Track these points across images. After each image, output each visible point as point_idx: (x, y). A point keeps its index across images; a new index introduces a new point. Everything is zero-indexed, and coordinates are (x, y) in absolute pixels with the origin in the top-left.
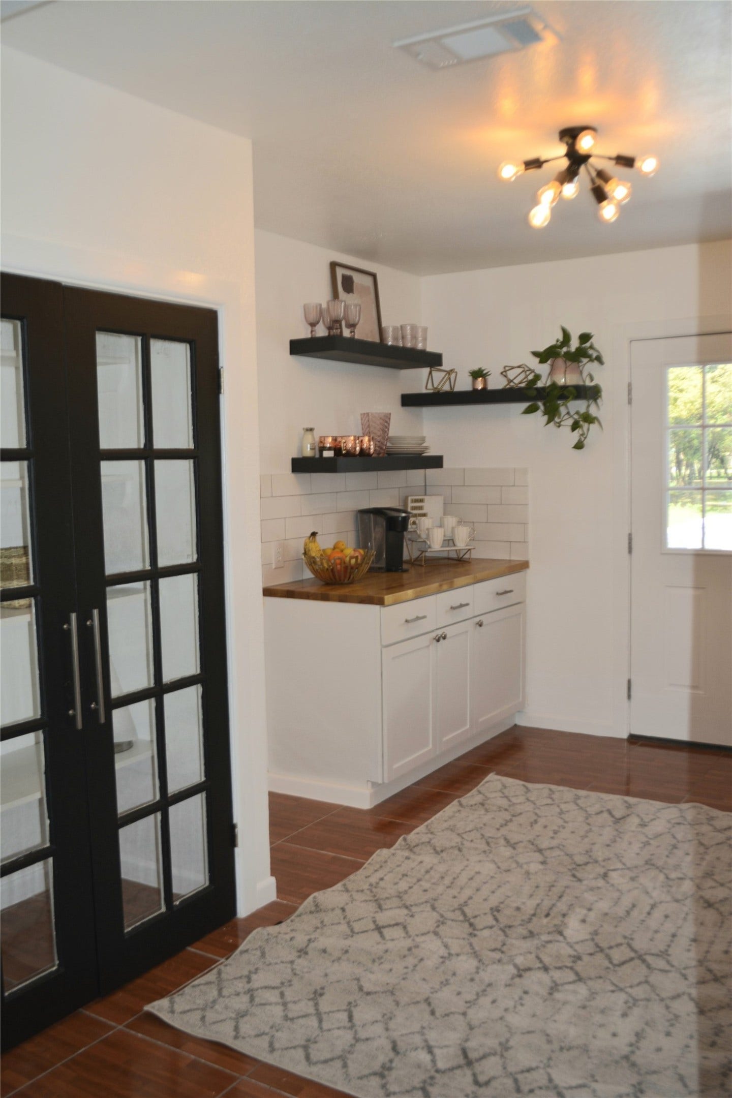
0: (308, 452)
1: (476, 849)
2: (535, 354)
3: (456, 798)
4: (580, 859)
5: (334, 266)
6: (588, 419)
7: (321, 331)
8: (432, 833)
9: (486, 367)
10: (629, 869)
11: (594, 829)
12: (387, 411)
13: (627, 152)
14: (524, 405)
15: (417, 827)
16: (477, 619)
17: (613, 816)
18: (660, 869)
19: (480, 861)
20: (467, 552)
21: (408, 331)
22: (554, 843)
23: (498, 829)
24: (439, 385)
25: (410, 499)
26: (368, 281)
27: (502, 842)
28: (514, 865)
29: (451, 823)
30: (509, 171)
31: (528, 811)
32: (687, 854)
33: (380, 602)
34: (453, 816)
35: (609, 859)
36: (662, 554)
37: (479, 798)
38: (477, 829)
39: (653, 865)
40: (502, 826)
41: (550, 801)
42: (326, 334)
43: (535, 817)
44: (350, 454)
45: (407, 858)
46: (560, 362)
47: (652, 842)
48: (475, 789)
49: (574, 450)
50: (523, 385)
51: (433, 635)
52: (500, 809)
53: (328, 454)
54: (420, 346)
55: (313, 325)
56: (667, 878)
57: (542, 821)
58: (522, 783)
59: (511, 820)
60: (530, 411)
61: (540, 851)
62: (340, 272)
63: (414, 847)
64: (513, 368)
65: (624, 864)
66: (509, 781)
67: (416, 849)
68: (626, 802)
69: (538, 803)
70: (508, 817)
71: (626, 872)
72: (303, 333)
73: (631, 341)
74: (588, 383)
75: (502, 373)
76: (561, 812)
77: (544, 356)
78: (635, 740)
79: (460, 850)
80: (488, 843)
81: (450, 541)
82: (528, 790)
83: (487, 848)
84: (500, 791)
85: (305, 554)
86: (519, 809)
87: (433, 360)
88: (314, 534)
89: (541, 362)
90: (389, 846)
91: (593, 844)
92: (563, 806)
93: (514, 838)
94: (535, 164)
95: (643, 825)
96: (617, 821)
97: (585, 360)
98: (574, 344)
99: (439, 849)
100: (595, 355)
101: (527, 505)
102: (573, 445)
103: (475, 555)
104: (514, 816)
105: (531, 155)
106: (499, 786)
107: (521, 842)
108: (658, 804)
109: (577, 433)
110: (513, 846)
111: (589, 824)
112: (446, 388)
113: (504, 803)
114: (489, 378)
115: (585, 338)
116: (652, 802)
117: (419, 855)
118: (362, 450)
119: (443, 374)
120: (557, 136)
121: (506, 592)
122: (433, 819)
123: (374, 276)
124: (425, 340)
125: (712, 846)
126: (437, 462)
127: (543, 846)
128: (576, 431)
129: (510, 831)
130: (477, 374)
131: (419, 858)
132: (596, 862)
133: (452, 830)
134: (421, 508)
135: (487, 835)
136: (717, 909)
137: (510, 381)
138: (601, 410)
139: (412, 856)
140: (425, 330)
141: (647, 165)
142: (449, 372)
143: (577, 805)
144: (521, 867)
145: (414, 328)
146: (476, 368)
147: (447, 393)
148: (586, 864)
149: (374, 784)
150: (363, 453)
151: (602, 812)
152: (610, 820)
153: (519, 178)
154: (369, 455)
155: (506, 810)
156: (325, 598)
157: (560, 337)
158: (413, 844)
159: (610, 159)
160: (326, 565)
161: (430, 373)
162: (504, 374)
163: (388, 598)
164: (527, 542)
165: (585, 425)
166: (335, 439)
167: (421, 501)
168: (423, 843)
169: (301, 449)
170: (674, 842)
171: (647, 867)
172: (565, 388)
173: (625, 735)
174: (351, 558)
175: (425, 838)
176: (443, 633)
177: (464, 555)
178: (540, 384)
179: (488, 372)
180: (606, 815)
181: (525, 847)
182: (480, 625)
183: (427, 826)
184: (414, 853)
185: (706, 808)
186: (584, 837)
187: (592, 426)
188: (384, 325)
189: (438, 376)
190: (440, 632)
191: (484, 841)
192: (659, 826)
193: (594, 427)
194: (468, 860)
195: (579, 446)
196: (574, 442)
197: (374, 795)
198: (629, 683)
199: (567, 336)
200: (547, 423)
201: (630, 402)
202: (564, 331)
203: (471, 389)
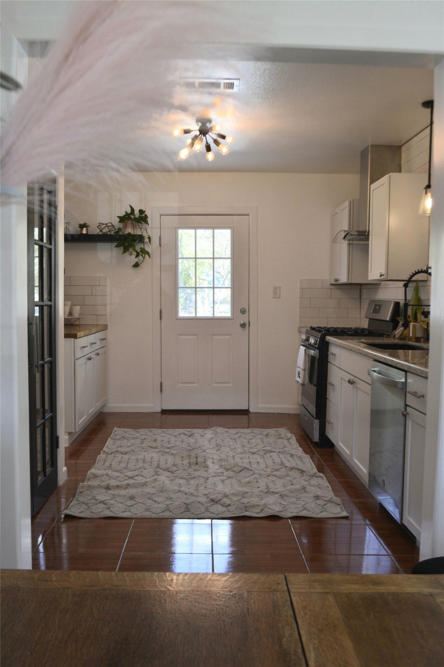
2: (117, 217)
3: (108, 437)
6: (145, 252)
9: (88, 223)
10: (211, 448)
11: (184, 439)
16: (96, 352)
17: (187, 435)
20: (78, 319)
27: (149, 448)
29: (117, 445)
31: (147, 438)
33: (75, 336)
34: (114, 443)
36: (177, 319)
37: (118, 436)
38: (132, 445)
40: (141, 443)
41: (153, 434)
43: (154, 439)
45: (114, 457)
46: (129, 223)
47: (211, 440)
48: (113, 434)
49: (132, 267)
50: (109, 233)
52: (133, 438)
57: (158, 439)
60: (118, 246)
64: (103, 224)
65: (208, 447)
66: (125, 430)
67: (113, 454)
68: (186, 430)
69: (149, 435)
70: (141, 440)
73: (161, 215)
75: (98, 226)
76: (163, 437)
77: (122, 219)
78: (165, 412)
79: (134, 452)
80: (143, 448)
82: (138, 432)
84: (126, 433)
89: (120, 222)
90: (99, 454)
91: (189, 443)
92: (160, 434)
93: (153, 446)
95: (202, 436)
96: (190, 436)
97: (143, 222)
98: (137, 212)
99: (124, 453)
101: (106, 296)
102: (132, 266)
104: (143, 440)
106: (123, 432)
107: (157, 446)
108: (201, 430)
109: (137, 260)
110: (155, 448)
111: (178, 438)
113: (132, 436)
114: (90, 228)
115: (142, 212)
116: (197, 429)
117: (117, 455)
121: (103, 339)
122: (106, 444)
125: (237, 438)
128: (137, 258)
129: (147, 444)
130: (82, 226)
131: (119, 456)
132: (197, 448)
133: (121, 446)
135: (140, 446)
136: (258, 454)
137: (101, 231)
138: (150, 248)
143: (166, 433)
146: (82, 223)
149: (70, 433)
151: (180, 434)
155: (136, 438)
157: (129, 211)
158: (110, 453)
164: (107, 315)
165: (143, 255)
168: (114, 452)
171: (219, 447)
173: (159, 410)
176: (90, 356)
177: (74, 322)
178: (121, 233)
179: (88, 226)
180: (183, 435)
183: (107, 447)
185: (222, 428)
187: (146, 256)
191: (140, 448)
192: (209, 436)
195: (136, 265)
196: (133, 263)
197: (70, 439)
198: (161, 383)
199: (133, 210)
200: (123, 253)
201: (160, 246)
202: (131, 207)
203: (79, 233)
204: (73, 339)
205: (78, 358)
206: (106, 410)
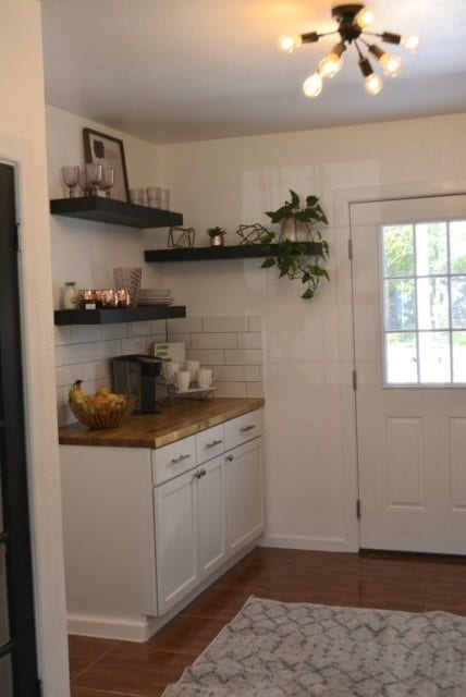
0: (70, 306)
1: (258, 675)
2: (269, 214)
3: (224, 624)
4: (357, 675)
5: (86, 132)
6: (319, 272)
7: (78, 193)
8: (212, 662)
9: (222, 225)
10: (401, 681)
11: (359, 644)
12: (137, 266)
13: (393, 30)
14: (262, 260)
15: (196, 657)
16: (227, 455)
17: (372, 630)
18: (430, 679)
19: (267, 688)
20: (210, 393)
21: (153, 195)
22: (328, 661)
23: (272, 652)
24: (179, 241)
25: (156, 346)
26: (114, 147)
27: (280, 666)
28: (298, 688)
29: (228, 649)
30: (289, 43)
31: (294, 632)
32: (448, 661)
33: (152, 446)
34: (226, 643)
35: (382, 674)
37: (245, 623)
38: (253, 654)
39: (423, 676)
40: (274, 648)
41: (310, 620)
42: (83, 195)
43: (303, 637)
44: (109, 306)
45: (198, 691)
46: (290, 221)
47: (413, 652)
48: (239, 614)
49: (303, 299)
50: (259, 242)
51: (194, 472)
52: (268, 631)
53: (90, 307)
54: (163, 208)
55: (71, 186)
56: (440, 687)
57: (311, 640)
58: (279, 603)
59: (281, 642)
60: (266, 265)
61: (317, 671)
62: (92, 138)
63: (201, 677)
64: (248, 227)
65: (396, 677)
66: (268, 602)
67: (202, 681)
68: (377, 614)
69: (301, 623)
70: (278, 639)
71: (402, 685)
72: (62, 194)
73: (350, 204)
74: (317, 240)
75: (238, 232)
76: (324, 630)
77: (276, 217)
78: (365, 553)
79: (244, 677)
80: (268, 668)
81: (194, 383)
82: (288, 611)
83: (268, 673)
84: (263, 613)
85: (70, 400)
86: (285, 630)
87: (174, 220)
88: (78, 382)
89: (273, 222)
90: (175, 679)
91: (363, 659)
92: (324, 623)
93: (292, 660)
94: (311, 37)
95: (400, 636)
96: (376, 634)
97: (313, 220)
98: (303, 205)
99: (224, 678)
100: (321, 215)
101: (261, 349)
102: (302, 296)
103: (217, 395)
104: (283, 637)
105: (309, 30)
106: (261, 609)
107: (298, 663)
108: (407, 615)
109: (306, 285)
110: (292, 668)
111: (352, 639)
112: (186, 245)
113: (270, 624)
114: (225, 236)
115: (312, 200)
116: (400, 612)
117: (207, 686)
118: (119, 302)
119: (181, 233)
120: (330, 14)
121: (249, 428)
122: (209, 647)
123: (120, 143)
124: (167, 201)
126: (180, 312)
127: (319, 666)
128: (307, 283)
129: (284, 653)
130: (214, 232)
131: (210, 689)
132: (372, 677)
133: (231, 657)
134: (165, 354)
135: (265, 659)
137: (246, 239)
138: (329, 264)
139: (203, 689)
140: (168, 192)
141: (410, 42)
142: (189, 230)
143: (336, 621)
144: (306, 689)
145: (158, 190)
146: (213, 227)
147: (186, 249)
148: (363, 680)
149: (149, 618)
150: (121, 305)
151: (360, 626)
152: (369, 635)
153: (296, 51)
154: (126, 307)
155: (274, 631)
156: (96, 443)
157: (290, 200)
158: (199, 675)
159: (378, 35)
160: (93, 412)
161: (171, 232)
162: (239, 232)
163: (158, 441)
164: (262, 382)
165: (315, 278)
166: (94, 292)
167: (166, 347)
168: (208, 673)
169: (62, 301)
170: (433, 650)
171: (418, 678)
172: (296, 244)
173: (356, 550)
174: (117, 403)
175: (209, 667)
176: (202, 469)
177: (207, 396)
178: (274, 241)
179: (224, 231)
180: (364, 629)
181: (303, 669)
182: (230, 459)
183: (206, 655)
184: (202, 685)
185: (449, 614)
186: (353, 652)
187: (321, 278)
188: (130, 187)
189: (177, 234)
190: (199, 469)
191: (263, 666)
192: (414, 637)
193: (323, 278)
194: (254, 687)
195: (308, 295)
196: (303, 292)
197: (150, 627)
198: (358, 503)
199: (295, 198)
200: (281, 276)
201: (351, 257)
202: (293, 193)
203: (209, 246)
204: (148, 451)
205: (158, 483)
206: (265, 544)
